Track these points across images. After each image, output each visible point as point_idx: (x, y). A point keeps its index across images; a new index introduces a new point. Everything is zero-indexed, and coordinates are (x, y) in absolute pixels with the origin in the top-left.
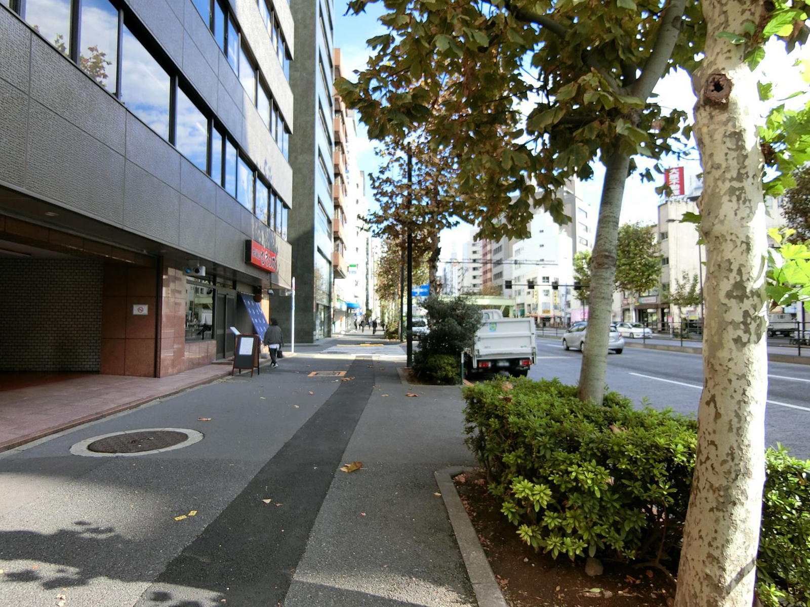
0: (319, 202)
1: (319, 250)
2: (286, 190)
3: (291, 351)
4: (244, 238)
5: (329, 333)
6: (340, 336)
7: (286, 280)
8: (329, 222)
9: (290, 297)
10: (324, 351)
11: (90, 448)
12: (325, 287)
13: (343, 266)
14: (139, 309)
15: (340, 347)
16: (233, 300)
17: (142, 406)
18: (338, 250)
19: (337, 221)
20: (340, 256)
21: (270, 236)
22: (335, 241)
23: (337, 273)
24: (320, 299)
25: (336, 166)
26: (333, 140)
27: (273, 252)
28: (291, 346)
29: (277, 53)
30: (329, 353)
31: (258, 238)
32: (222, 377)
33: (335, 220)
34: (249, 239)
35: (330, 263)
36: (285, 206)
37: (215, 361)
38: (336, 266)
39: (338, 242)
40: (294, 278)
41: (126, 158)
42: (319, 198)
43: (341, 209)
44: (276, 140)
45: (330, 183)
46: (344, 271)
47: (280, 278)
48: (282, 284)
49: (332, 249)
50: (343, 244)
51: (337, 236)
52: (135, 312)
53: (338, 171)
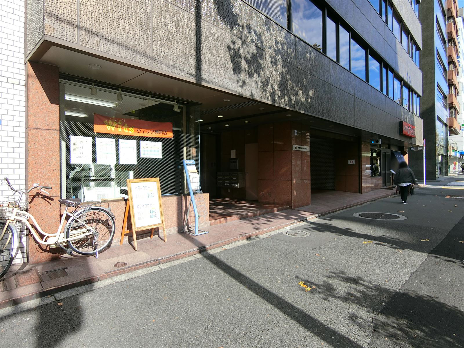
0: (438, 86)
1: (439, 119)
2: (418, 86)
3: (423, 184)
4: (399, 120)
5: (446, 173)
6: (455, 175)
7: (420, 141)
8: (445, 97)
9: (422, 151)
10: (447, 185)
11: (359, 215)
12: (443, 143)
13: (456, 126)
14: (351, 162)
15: (457, 183)
16: (389, 155)
17: (364, 204)
18: (452, 116)
19: (451, 95)
20: (454, 119)
21: (411, 116)
22: (450, 109)
23: (452, 132)
24: (440, 151)
25: (450, 57)
26: (446, 39)
27: (413, 125)
28: (423, 181)
29: (411, 4)
30: (452, 185)
31: (405, 119)
32: (391, 195)
33: (449, 95)
34: (400, 121)
35: (446, 125)
36: (418, 96)
37: (382, 187)
38: (451, 127)
39: (452, 110)
40: (424, 139)
41: (355, 97)
42: (438, 83)
43: (456, 88)
44: (412, 58)
45: (445, 70)
46: (458, 129)
47: (416, 140)
48: (418, 144)
49: (448, 116)
50: (456, 110)
51: (451, 106)
52: (349, 163)
53: (451, 60)
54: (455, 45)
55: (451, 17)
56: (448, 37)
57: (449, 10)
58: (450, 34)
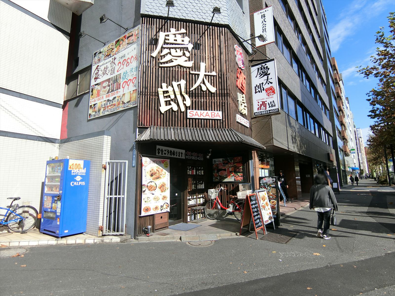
0: (337, 128)
4: (327, 153)
7: (335, 163)
8: (340, 133)
12: (342, 162)
13: (348, 151)
19: (343, 131)
20: (346, 146)
21: (331, 149)
23: (346, 154)
25: (339, 107)
26: (336, 97)
35: (343, 151)
38: (345, 151)
39: (344, 140)
42: (337, 126)
43: (345, 126)
44: (327, 116)
45: (338, 116)
46: (349, 153)
49: (343, 144)
50: (346, 140)
51: (343, 138)
52: (307, 176)
53: (340, 109)
54: (341, 99)
55: (337, 83)
56: (337, 95)
57: (336, 79)
58: (338, 93)
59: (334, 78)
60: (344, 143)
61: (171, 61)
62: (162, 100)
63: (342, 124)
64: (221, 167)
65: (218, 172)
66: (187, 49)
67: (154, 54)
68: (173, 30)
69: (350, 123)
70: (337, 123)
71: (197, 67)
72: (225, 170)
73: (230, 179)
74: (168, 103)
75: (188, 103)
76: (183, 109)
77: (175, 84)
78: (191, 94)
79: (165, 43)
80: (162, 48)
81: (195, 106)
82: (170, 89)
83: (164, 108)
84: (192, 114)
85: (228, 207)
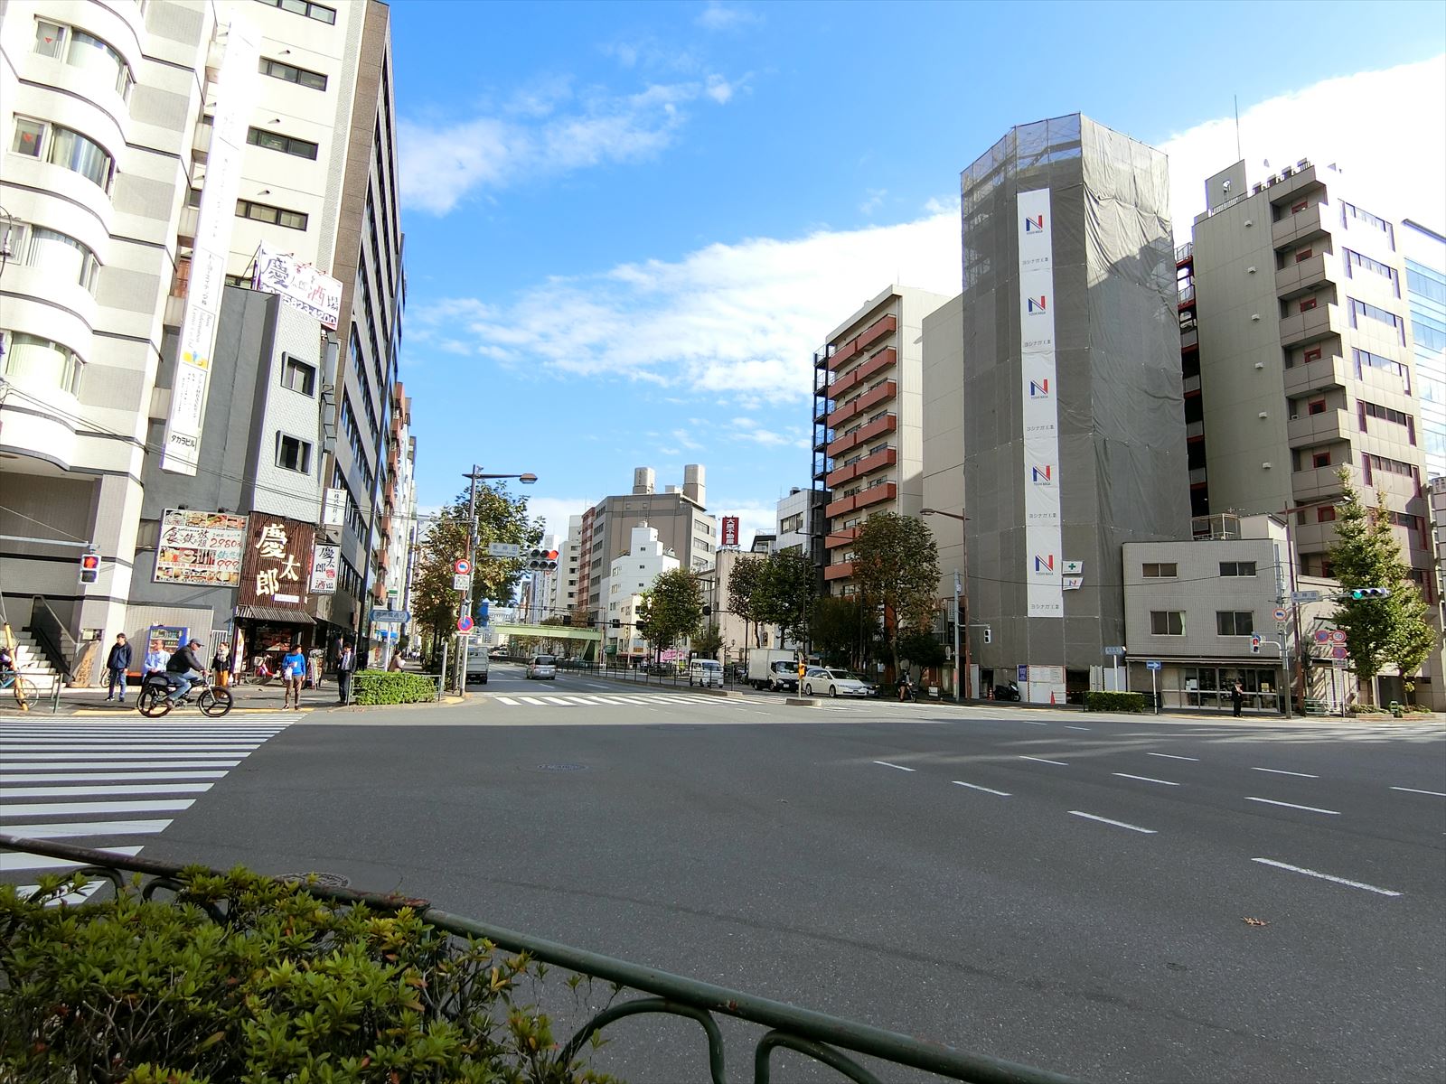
59: (394, 397)
60: (379, 575)
61: (269, 553)
62: (259, 584)
63: (388, 502)
64: (265, 636)
65: (261, 640)
66: (281, 543)
67: (258, 546)
68: (274, 525)
69: (405, 497)
70: (379, 498)
71: (286, 559)
72: (270, 639)
73: (276, 648)
74: (263, 588)
75: (277, 589)
76: (272, 593)
77: (269, 572)
78: (280, 581)
79: (267, 537)
80: (265, 541)
81: (281, 591)
82: (265, 576)
83: (259, 592)
84: (279, 598)
85: (275, 673)
